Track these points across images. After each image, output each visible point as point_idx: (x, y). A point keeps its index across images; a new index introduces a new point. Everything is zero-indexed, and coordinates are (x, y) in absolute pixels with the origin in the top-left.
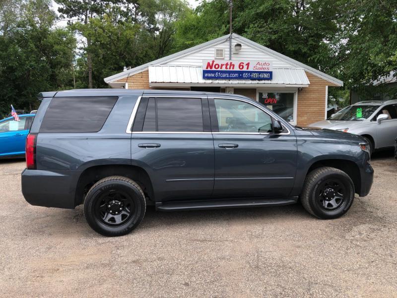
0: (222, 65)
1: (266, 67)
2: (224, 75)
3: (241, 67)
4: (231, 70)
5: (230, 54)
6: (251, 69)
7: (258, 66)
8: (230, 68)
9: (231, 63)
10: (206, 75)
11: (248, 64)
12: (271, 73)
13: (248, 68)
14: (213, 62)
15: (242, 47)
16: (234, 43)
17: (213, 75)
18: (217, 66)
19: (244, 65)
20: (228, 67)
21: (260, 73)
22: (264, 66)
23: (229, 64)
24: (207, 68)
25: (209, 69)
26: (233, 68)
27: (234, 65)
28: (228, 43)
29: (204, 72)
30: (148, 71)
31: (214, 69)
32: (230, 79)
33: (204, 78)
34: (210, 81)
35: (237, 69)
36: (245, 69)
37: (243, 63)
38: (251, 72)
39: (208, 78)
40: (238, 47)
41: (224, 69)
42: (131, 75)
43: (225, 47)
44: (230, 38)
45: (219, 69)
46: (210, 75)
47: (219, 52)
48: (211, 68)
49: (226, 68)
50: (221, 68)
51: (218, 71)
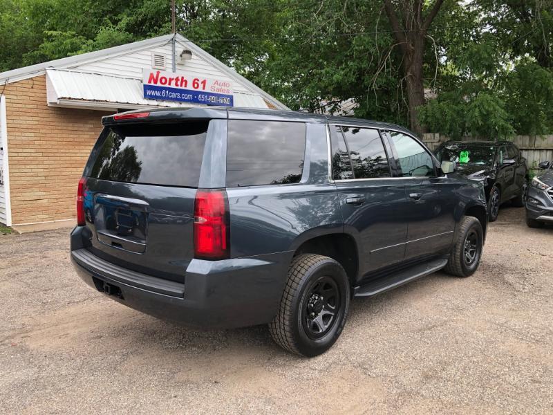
0: (171, 80)
1: (226, 88)
2: (174, 95)
3: (196, 85)
4: (183, 88)
5: (174, 65)
6: (208, 90)
7: (217, 86)
8: (181, 85)
9: (183, 78)
10: (149, 92)
11: (204, 82)
12: (231, 98)
13: (204, 88)
14: (158, 73)
15: (193, 56)
16: (179, 49)
17: (158, 94)
18: (163, 81)
19: (199, 83)
20: (179, 83)
21: (218, 96)
22: (223, 87)
23: (180, 78)
24: (150, 82)
25: (152, 84)
26: (186, 86)
27: (186, 82)
28: (169, 47)
29: (146, 88)
30: (44, 76)
31: (159, 84)
32: (180, 101)
33: (146, 96)
34: (154, 103)
35: (190, 87)
36: (200, 89)
37: (198, 80)
38: (209, 94)
39: (152, 98)
40: (186, 56)
41: (173, 85)
42: (10, 81)
43: (166, 52)
44: (173, 41)
45: (167, 85)
46: (153, 93)
47: (159, 60)
48: (156, 82)
49: (177, 85)
50: (170, 84)
51: (166, 89)
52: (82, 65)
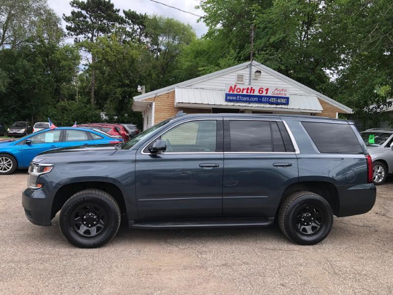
0: (243, 89)
1: (283, 93)
2: (245, 99)
3: (261, 92)
4: (252, 94)
5: (250, 80)
6: (269, 94)
7: (276, 92)
8: (250, 93)
9: (252, 88)
10: (228, 98)
11: (267, 90)
12: (288, 99)
13: (267, 93)
14: (235, 86)
15: (262, 74)
16: (254, 69)
17: (235, 98)
18: (238, 90)
19: (264, 90)
20: (249, 91)
21: (278, 98)
22: (281, 92)
23: (250, 88)
24: (230, 91)
25: (231, 92)
26: (253, 93)
27: (254, 90)
28: (248, 69)
29: (227, 95)
30: (174, 92)
31: (235, 93)
32: (250, 102)
33: (227, 100)
34: (232, 104)
35: (256, 93)
36: (264, 94)
37: (263, 89)
38: (270, 97)
39: (230, 101)
40: (258, 74)
41: (245, 93)
42: (158, 95)
43: (245, 73)
44: (251, 65)
45: (241, 93)
46: (231, 98)
47: (240, 78)
48: (233, 91)
49: (247, 92)
50: (242, 92)
51: (240, 95)
52: (195, 84)
